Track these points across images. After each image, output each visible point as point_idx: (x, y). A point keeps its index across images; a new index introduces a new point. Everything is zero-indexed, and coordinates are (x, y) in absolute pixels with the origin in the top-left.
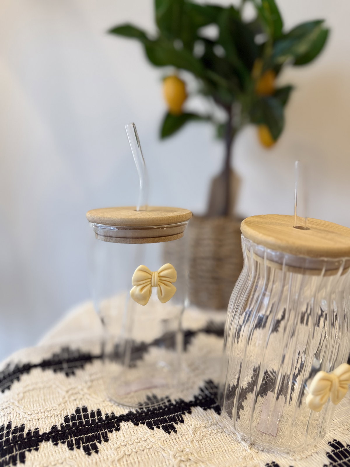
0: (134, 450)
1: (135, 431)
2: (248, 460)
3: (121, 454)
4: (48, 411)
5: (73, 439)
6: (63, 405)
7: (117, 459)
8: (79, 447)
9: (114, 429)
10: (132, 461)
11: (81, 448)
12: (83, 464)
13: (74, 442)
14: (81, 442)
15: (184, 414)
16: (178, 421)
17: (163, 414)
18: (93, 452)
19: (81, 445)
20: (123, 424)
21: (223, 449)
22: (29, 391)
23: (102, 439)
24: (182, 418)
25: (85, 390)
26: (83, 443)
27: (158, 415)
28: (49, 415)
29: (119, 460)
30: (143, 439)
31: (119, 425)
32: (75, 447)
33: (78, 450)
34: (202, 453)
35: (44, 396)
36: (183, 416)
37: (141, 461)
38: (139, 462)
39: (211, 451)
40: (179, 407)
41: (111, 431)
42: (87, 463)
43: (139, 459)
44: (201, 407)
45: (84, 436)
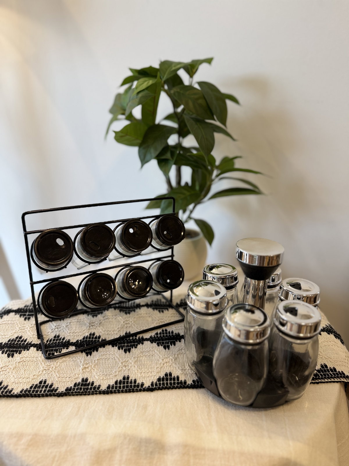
0: (28, 360)
1: (35, 353)
2: (77, 375)
3: (22, 360)
4: (5, 335)
5: (6, 349)
6: (13, 333)
7: (18, 361)
8: (6, 353)
9: (26, 349)
10: (25, 364)
11: (7, 354)
12: (4, 360)
13: (5, 351)
14: (8, 351)
15: (64, 348)
16: (58, 352)
17: (54, 347)
18: (11, 357)
19: (8, 353)
20: (32, 348)
21: (70, 368)
22: (3, 324)
23: (18, 352)
24: (61, 350)
25: (28, 329)
26: (9, 352)
27: (51, 347)
28: (4, 337)
29: (19, 362)
30: (36, 357)
31: (30, 348)
32: (5, 353)
33: (5, 354)
34: (58, 368)
35: (8, 328)
36: (63, 349)
37: (28, 365)
38: (27, 365)
39: (63, 368)
40: (63, 345)
41: (25, 350)
42: (6, 360)
43: (28, 364)
44: (75, 347)
45: (11, 349)
